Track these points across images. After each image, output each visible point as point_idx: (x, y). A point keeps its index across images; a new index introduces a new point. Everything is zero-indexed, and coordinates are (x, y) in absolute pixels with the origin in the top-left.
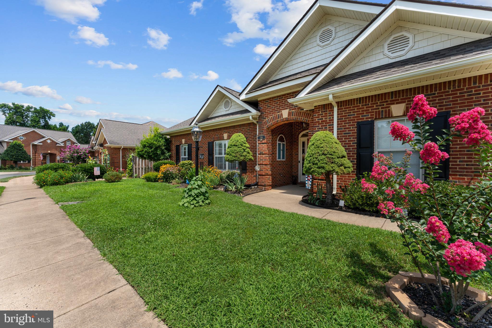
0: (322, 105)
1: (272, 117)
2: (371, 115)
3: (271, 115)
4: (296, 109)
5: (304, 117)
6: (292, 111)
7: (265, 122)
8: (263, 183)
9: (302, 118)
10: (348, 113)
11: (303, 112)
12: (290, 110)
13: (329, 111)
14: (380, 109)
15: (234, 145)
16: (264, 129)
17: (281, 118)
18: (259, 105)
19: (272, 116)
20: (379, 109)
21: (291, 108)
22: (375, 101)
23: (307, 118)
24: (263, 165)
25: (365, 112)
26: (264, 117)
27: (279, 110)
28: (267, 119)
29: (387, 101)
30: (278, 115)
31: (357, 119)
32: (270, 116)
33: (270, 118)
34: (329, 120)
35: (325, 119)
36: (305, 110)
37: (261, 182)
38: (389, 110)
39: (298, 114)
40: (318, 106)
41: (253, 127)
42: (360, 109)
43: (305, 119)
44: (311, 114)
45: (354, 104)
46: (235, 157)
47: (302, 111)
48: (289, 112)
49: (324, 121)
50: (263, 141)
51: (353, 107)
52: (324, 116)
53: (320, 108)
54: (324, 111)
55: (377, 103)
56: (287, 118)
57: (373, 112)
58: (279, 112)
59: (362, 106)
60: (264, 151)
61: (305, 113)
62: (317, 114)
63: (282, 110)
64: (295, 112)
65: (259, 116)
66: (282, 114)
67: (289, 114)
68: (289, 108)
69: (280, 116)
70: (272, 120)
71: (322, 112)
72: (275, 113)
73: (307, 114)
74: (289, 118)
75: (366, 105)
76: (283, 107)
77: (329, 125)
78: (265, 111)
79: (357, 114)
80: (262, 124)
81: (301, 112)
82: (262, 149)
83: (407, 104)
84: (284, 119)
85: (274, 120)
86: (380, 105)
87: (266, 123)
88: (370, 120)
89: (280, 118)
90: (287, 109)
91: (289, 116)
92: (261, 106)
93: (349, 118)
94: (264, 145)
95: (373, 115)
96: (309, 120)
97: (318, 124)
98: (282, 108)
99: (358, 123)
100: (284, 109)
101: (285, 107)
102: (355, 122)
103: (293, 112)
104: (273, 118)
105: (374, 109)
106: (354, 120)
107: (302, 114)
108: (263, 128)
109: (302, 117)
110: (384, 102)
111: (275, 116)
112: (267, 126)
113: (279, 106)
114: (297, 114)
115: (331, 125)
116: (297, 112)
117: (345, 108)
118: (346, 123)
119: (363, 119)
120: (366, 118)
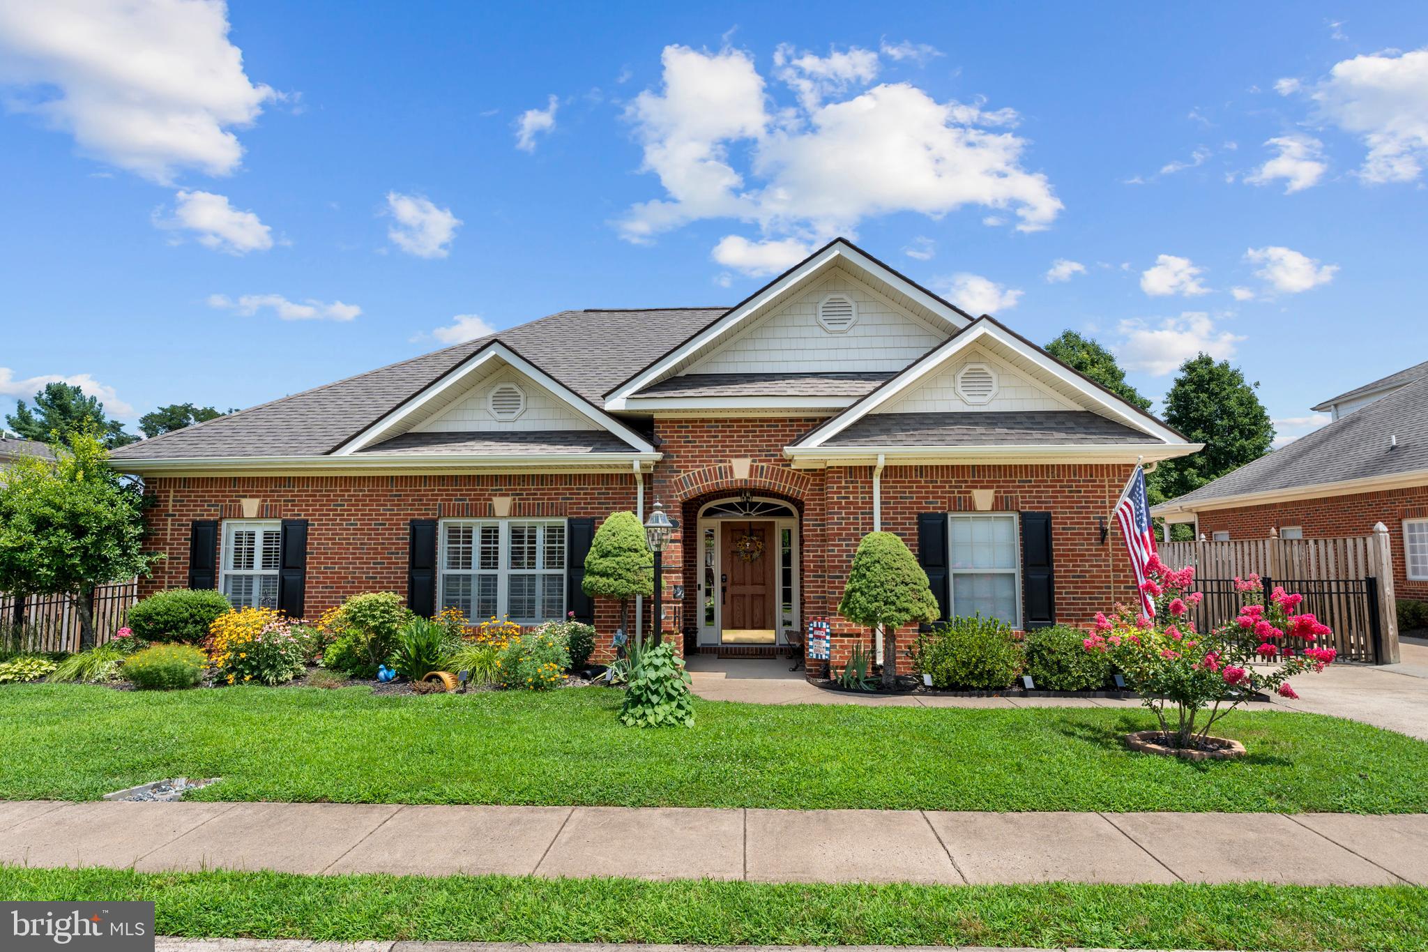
0: (846, 467)
1: (699, 472)
2: (942, 503)
3: (698, 466)
4: (770, 461)
5: (791, 484)
6: (760, 464)
7: (675, 482)
9: (788, 486)
10: (900, 492)
11: (789, 472)
12: (754, 461)
13: (862, 482)
14: (956, 494)
16: (673, 502)
17: (729, 479)
18: (657, 432)
19: (701, 469)
20: (954, 492)
21: (757, 456)
22: (948, 477)
23: (800, 488)
25: (931, 496)
26: (672, 467)
27: (722, 456)
28: (682, 475)
29: (966, 482)
30: (720, 468)
31: (918, 508)
32: (692, 467)
33: (694, 474)
34: (863, 503)
35: (854, 498)
36: (793, 467)
38: (970, 498)
39: (777, 475)
40: (838, 467)
41: (621, 489)
42: (922, 487)
43: (794, 490)
44: (808, 480)
45: (911, 477)
47: (787, 469)
48: (752, 466)
49: (851, 503)
51: (909, 482)
52: (852, 493)
53: (841, 472)
54: (852, 482)
55: (951, 482)
56: (746, 480)
57: (945, 498)
58: (721, 461)
59: (926, 482)
61: (794, 474)
62: (835, 486)
63: (732, 456)
64: (768, 468)
65: (657, 462)
66: (731, 468)
67: (752, 470)
68: (751, 456)
69: (726, 473)
70: (701, 479)
71: (846, 482)
72: (710, 461)
73: (798, 478)
74: (751, 481)
75: (932, 482)
76: (735, 451)
77: (862, 513)
78: (676, 452)
79: (917, 498)
80: (667, 487)
81: (783, 471)
83: (996, 492)
84: (736, 481)
85: (707, 481)
86: (956, 487)
87: (680, 485)
88: (939, 511)
89: (726, 477)
90: (745, 456)
91: (751, 476)
92: (659, 433)
93: (901, 503)
94: (676, 547)
95: (945, 503)
96: (803, 493)
97: (839, 508)
98: (730, 451)
99: (920, 516)
100: (737, 457)
101: (740, 451)
102: (914, 513)
103: (762, 467)
104: (705, 474)
105: (946, 492)
106: (913, 508)
107: (787, 477)
108: (672, 496)
109: (786, 482)
110: (962, 482)
111: (709, 470)
112: (685, 493)
113: (722, 446)
114: (772, 475)
115: (866, 513)
116: (773, 469)
117: (894, 482)
118: (897, 513)
119: (929, 508)
120: (934, 508)
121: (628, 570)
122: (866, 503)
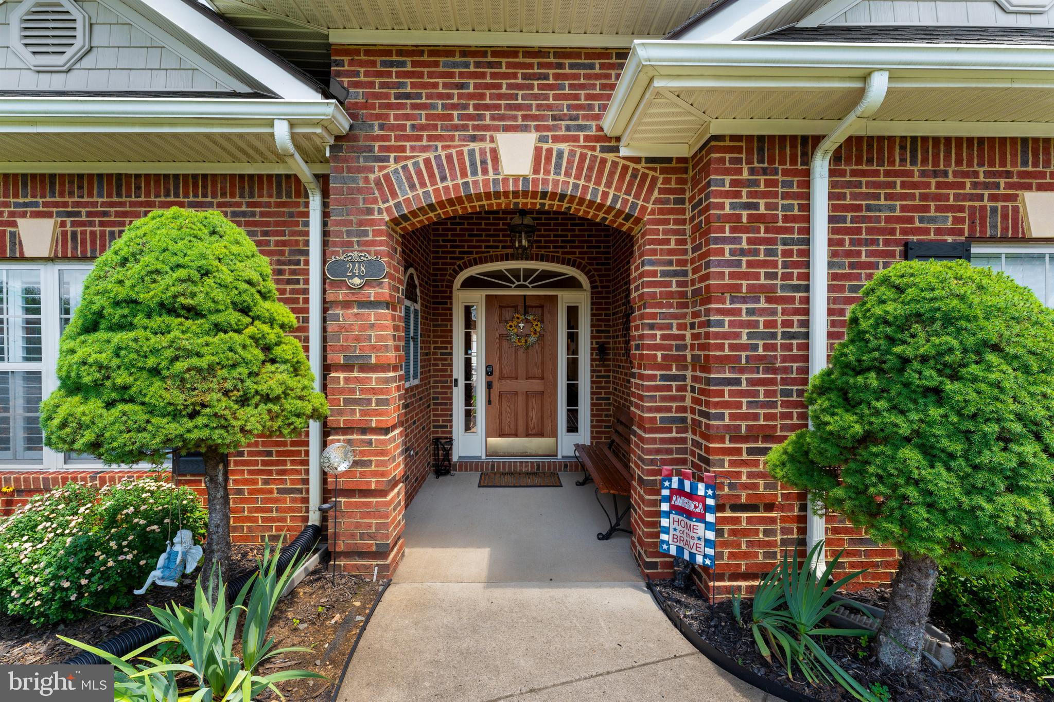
0: (750, 138)
1: (427, 162)
2: (956, 220)
3: (424, 149)
4: (576, 139)
5: (618, 189)
6: (556, 147)
7: (378, 183)
8: (371, 537)
9: (612, 192)
10: (867, 196)
11: (615, 164)
12: (542, 139)
13: (786, 173)
14: (986, 203)
15: (168, 308)
16: (372, 223)
17: (491, 176)
18: (339, 74)
19: (431, 155)
20: (980, 198)
21: (547, 128)
22: (970, 164)
23: (637, 196)
24: (364, 431)
25: (932, 205)
26: (371, 148)
27: (476, 128)
28: (392, 166)
29: (1008, 174)
30: (472, 153)
31: (904, 232)
32: (413, 149)
33: (416, 164)
34: (786, 219)
35: (768, 206)
36: (624, 152)
37: (353, 536)
38: (1016, 210)
39: (591, 169)
40: (733, 138)
41: (278, 205)
42: (915, 185)
43: (625, 201)
44: (654, 180)
45: (892, 163)
46: (175, 415)
47: (610, 157)
48: (538, 150)
49: (760, 218)
50: (372, 293)
51: (888, 173)
52: (764, 195)
53: (739, 150)
54: (765, 171)
55: (976, 175)
56: (525, 179)
57: (961, 209)
58: (474, 139)
59: (923, 174)
60: (375, 348)
61: (625, 168)
62: (728, 179)
63: (497, 129)
64: (572, 153)
65: (338, 138)
66: (495, 153)
67: (540, 159)
68: (538, 128)
69: (483, 162)
70: (432, 176)
71: (752, 171)
72: (452, 138)
73: (634, 176)
74: (535, 181)
75: (935, 174)
76: (502, 118)
77: (785, 242)
78: (378, 117)
79: (903, 208)
80: (360, 190)
81: (603, 161)
82: (357, 339)
84: (505, 180)
85: (443, 179)
86: (986, 186)
87: (387, 188)
88: (950, 239)
89: (485, 171)
90: (525, 129)
91: (536, 171)
93: (869, 219)
94: (377, 317)
95: (962, 221)
96: (644, 208)
97: (733, 230)
98: (493, 118)
99: (909, 246)
100: (507, 129)
101: (514, 118)
102: (896, 242)
103: (560, 154)
104: (440, 166)
105: (965, 197)
106: (892, 231)
107: (612, 174)
108: (370, 212)
109: (609, 184)
110: (999, 175)
111: (449, 157)
112: (398, 205)
113: (476, 107)
114: (580, 168)
115: (793, 242)
116: (583, 157)
117: (854, 173)
118: (859, 242)
119: (926, 231)
120: (938, 231)
121: (155, 372)
122: (794, 219)
